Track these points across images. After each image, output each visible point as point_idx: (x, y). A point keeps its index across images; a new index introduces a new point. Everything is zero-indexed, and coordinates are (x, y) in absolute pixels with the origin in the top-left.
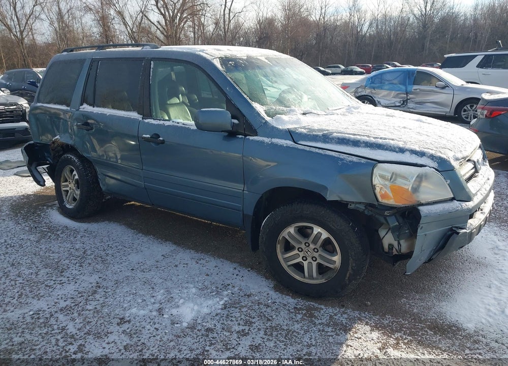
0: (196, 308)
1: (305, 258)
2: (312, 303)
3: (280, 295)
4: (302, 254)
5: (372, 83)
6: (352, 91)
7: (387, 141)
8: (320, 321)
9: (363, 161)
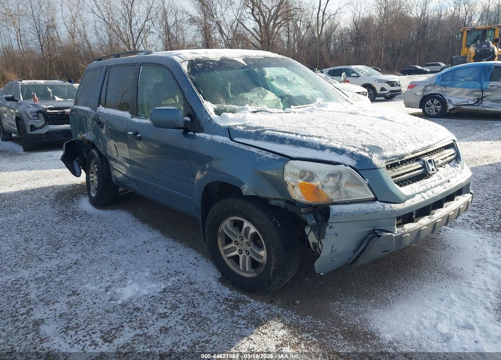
0: (138, 289)
1: (241, 252)
2: (244, 296)
3: (220, 285)
4: (238, 248)
5: (443, 80)
6: (420, 90)
7: (312, 138)
8: (240, 313)
9: (278, 157)
